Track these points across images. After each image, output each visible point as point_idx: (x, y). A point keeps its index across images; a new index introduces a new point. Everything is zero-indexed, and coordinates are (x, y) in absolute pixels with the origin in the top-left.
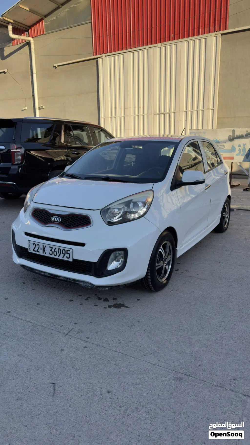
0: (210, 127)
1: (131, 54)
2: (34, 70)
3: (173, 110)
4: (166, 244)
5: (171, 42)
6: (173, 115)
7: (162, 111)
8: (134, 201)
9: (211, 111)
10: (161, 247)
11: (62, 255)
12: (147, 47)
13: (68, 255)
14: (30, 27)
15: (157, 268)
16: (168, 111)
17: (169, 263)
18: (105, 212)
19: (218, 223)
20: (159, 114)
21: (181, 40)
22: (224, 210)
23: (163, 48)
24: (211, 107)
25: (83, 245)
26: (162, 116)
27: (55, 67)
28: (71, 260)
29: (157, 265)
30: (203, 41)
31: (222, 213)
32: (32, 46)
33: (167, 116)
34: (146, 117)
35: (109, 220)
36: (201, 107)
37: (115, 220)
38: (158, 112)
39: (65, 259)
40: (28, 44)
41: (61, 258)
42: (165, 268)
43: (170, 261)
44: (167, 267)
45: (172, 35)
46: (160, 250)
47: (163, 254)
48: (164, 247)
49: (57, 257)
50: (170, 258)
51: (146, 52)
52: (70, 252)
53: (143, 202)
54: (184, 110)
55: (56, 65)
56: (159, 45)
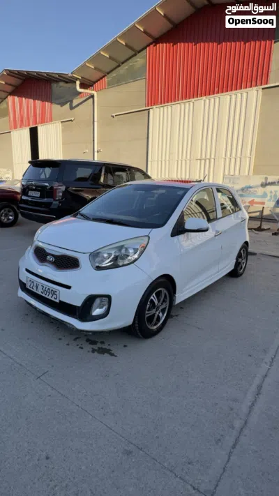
0: (247, 174)
1: (179, 106)
2: (96, 119)
3: (213, 156)
4: (160, 291)
5: (215, 95)
6: (212, 160)
7: (203, 157)
8: (125, 246)
9: (248, 159)
10: (154, 294)
11: (51, 295)
12: (193, 100)
13: (55, 296)
14: (95, 83)
15: (147, 316)
16: (208, 157)
17: (163, 311)
18: (94, 255)
19: (232, 268)
20: (200, 160)
21: (224, 94)
22: (239, 256)
23: (207, 101)
24: (248, 155)
25: (69, 287)
26: (203, 161)
27: (113, 116)
28: (57, 301)
29: (147, 312)
30: (245, 95)
31: (237, 259)
32: (96, 99)
33: (208, 161)
34: (188, 162)
35: (97, 265)
36: (239, 155)
37: (104, 265)
38: (199, 158)
39: (53, 299)
40: (92, 96)
41: (49, 297)
42: (158, 316)
43: (165, 308)
44: (161, 314)
45: (216, 89)
46: (152, 297)
47: (156, 302)
48: (158, 295)
49: (46, 296)
50: (166, 305)
51: (192, 104)
52: (57, 293)
53: (134, 249)
54: (224, 156)
55: (114, 115)
56: (204, 98)
